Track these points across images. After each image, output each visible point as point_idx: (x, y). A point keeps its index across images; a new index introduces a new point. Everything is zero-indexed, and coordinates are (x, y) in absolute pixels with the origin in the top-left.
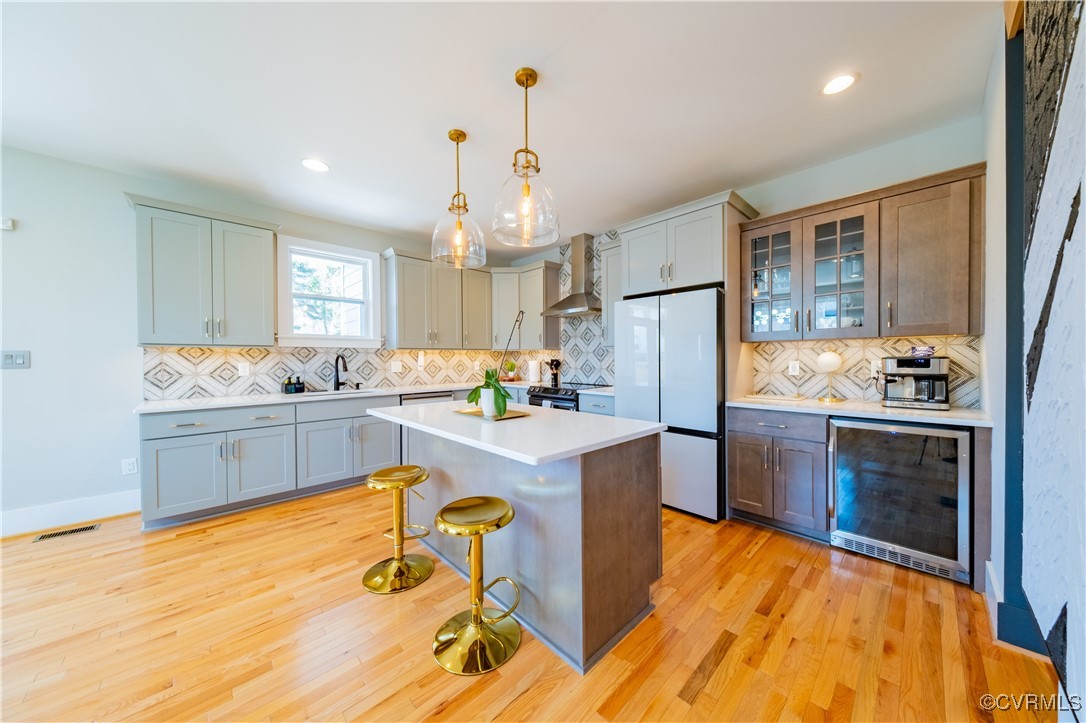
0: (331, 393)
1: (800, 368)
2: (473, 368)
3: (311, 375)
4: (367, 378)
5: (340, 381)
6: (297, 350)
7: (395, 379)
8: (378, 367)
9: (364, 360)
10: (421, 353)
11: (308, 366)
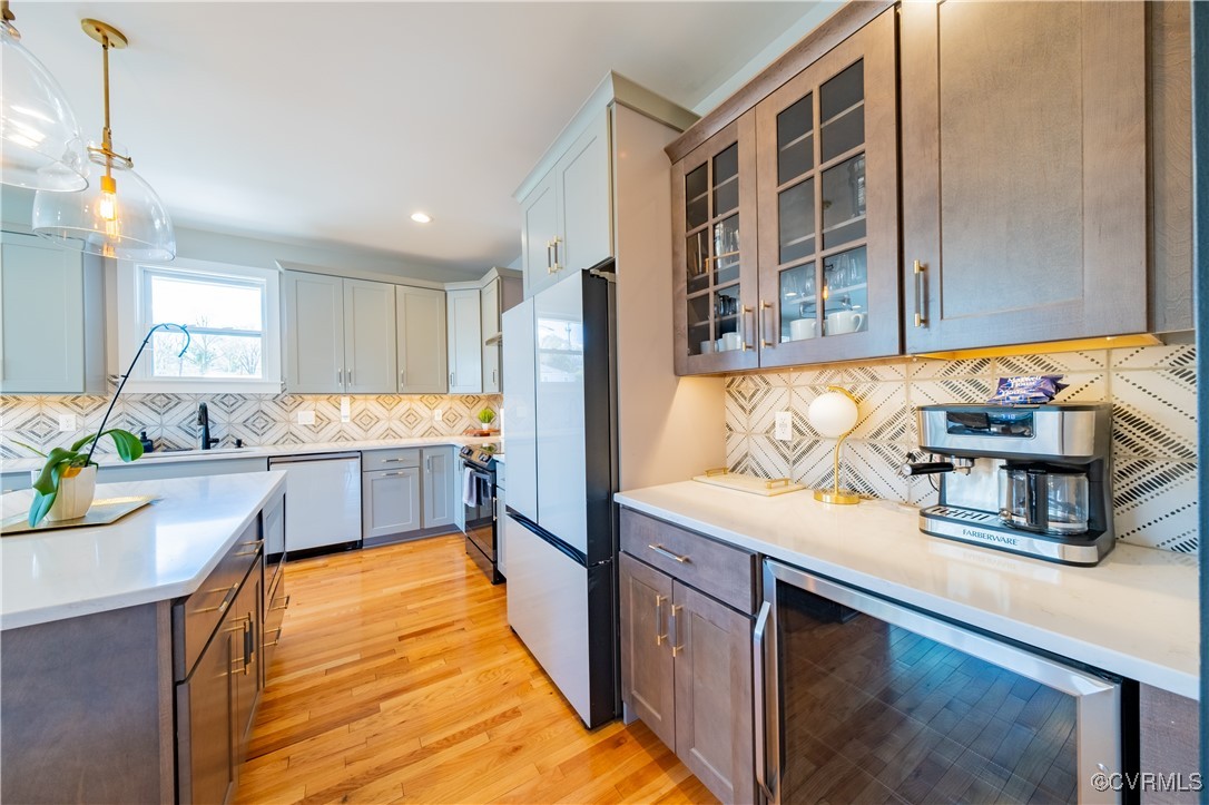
0: (199, 453)
1: (794, 426)
2: (432, 418)
3: (173, 429)
4: (260, 432)
5: (212, 436)
6: (149, 398)
7: (304, 434)
8: (277, 418)
9: (255, 409)
10: (345, 401)
11: (166, 417)
